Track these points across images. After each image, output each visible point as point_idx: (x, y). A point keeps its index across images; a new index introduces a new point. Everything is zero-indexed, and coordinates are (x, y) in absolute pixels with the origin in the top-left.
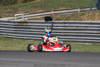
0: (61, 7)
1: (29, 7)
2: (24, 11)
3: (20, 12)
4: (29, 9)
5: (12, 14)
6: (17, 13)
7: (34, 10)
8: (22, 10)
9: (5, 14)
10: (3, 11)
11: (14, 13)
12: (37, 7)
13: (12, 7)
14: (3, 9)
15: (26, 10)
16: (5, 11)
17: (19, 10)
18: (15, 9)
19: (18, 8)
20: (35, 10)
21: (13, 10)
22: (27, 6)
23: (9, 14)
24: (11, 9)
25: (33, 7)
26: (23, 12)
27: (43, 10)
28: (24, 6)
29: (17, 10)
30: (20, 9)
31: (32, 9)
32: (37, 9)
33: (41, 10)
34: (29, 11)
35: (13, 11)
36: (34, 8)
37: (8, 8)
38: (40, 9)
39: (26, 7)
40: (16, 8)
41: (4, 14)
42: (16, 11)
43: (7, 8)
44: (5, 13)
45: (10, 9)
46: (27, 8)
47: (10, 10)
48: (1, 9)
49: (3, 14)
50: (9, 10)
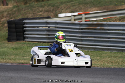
0: (123, 3)
1: (75, 3)
2: (70, 10)
3: (63, 11)
4: (77, 6)
5: (52, 13)
6: (59, 11)
7: (84, 8)
8: (66, 7)
9: (42, 13)
10: (38, 9)
11: (54, 11)
12: (88, 4)
13: (50, 4)
14: (38, 6)
15: (72, 8)
16: (40, 10)
17: (61, 8)
18: (55, 7)
19: (59, 6)
20: (86, 8)
21: (53, 7)
22: (72, 3)
23: (48, 13)
24: (50, 7)
25: (82, 4)
26: (68, 10)
27: (97, 7)
28: (67, 2)
29: (59, 8)
30: (63, 6)
31: (81, 6)
32: (88, 6)
33: (94, 7)
34: (77, 9)
35: (53, 10)
36: (84, 5)
37: (45, 4)
38: (92, 7)
39: (70, 3)
40: (56, 5)
41: (39, 12)
42: (57, 9)
43: (43, 4)
44: (41, 11)
45: (48, 6)
46: (73, 4)
47: (48, 8)
48: (35, 6)
49: (39, 14)
50: (46, 8)
